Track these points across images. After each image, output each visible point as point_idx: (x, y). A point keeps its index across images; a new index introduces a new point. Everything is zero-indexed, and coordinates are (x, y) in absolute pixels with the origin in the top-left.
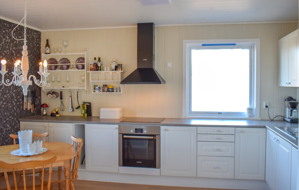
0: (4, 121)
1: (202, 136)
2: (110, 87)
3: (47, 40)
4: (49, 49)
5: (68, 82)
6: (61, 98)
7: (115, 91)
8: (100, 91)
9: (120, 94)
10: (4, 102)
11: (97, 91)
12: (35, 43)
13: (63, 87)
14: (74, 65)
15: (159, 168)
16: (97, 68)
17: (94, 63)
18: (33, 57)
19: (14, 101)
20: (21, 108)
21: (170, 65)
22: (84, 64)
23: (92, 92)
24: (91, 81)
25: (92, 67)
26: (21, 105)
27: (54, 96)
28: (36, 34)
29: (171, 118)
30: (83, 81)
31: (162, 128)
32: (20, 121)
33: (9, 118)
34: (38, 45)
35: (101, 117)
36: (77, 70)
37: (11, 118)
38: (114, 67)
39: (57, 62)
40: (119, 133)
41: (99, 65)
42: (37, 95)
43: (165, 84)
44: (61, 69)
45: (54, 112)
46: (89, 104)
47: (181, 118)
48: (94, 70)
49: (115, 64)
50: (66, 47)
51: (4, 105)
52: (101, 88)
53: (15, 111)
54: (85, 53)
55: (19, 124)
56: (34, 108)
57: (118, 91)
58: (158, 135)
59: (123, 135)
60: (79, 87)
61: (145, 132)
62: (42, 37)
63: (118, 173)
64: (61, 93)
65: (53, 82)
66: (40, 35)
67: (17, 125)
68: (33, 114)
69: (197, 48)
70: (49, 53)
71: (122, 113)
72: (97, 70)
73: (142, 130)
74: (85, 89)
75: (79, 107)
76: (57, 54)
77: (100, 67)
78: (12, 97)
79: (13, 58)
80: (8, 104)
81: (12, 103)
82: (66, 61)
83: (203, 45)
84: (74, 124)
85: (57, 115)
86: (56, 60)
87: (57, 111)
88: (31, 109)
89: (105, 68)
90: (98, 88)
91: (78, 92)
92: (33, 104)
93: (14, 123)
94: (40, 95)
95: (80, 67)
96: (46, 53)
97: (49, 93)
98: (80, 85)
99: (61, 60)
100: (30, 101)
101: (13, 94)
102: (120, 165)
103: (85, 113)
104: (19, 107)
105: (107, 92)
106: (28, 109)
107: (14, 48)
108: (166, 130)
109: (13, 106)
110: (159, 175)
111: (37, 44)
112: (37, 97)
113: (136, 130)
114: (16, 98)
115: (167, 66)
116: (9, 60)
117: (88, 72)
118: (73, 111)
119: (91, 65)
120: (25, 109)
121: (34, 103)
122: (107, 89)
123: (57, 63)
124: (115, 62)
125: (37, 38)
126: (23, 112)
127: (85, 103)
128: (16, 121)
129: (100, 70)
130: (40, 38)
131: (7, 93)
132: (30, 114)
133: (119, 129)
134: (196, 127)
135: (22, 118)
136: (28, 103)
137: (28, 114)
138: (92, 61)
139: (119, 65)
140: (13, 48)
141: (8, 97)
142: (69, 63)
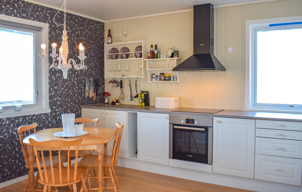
0: (65, 107)
1: (261, 131)
2: (167, 75)
3: (109, 30)
4: (111, 39)
5: (128, 71)
6: (121, 87)
7: (172, 79)
8: (157, 80)
9: (177, 82)
10: (65, 88)
11: (154, 80)
12: (98, 34)
13: (123, 76)
14: (133, 53)
15: (211, 164)
16: (153, 55)
17: (151, 51)
18: (96, 47)
19: (76, 88)
20: (83, 96)
21: (230, 50)
22: (142, 53)
23: (150, 81)
24: (147, 69)
25: (149, 54)
26: (83, 92)
27: (114, 85)
28: (99, 25)
29: (231, 110)
30: (141, 70)
31: (215, 119)
32: (81, 108)
33: (70, 104)
34: (101, 36)
35: (156, 107)
36: (135, 59)
37: (73, 104)
38: (170, 54)
39: (118, 51)
40: (170, 123)
41: (156, 52)
42: (100, 84)
43: (225, 72)
44: (121, 58)
45: (115, 101)
46: (147, 93)
47: (244, 110)
48: (151, 58)
49: (172, 51)
50: (125, 36)
51: (65, 91)
52: (158, 76)
53: (76, 98)
54: (142, 41)
55: (81, 111)
56: (96, 96)
57: (175, 79)
58: (210, 127)
59: (174, 125)
60: (137, 76)
61: (196, 123)
62: (105, 28)
63: (168, 166)
64: (121, 82)
65: (115, 71)
66: (104, 26)
67: (78, 112)
68: (96, 102)
69: (264, 29)
70: (111, 43)
71: (178, 103)
72: (154, 58)
73: (193, 120)
74: (143, 78)
75: (137, 96)
76: (119, 43)
77: (157, 54)
78: (74, 85)
79: (74, 48)
80: (69, 91)
81: (74, 90)
82: (125, 49)
83: (271, 25)
84: (127, 112)
85: (117, 104)
86: (117, 49)
87: (117, 99)
88: (93, 97)
89: (161, 56)
90: (155, 77)
91: (136, 80)
92: (95, 92)
93: (75, 109)
94: (104, 84)
95: (138, 55)
96: (108, 43)
97: (111, 82)
98: (138, 73)
99: (121, 49)
100: (92, 89)
101: (75, 81)
102: (170, 157)
103: (142, 102)
104: (80, 94)
105: (164, 80)
106: (90, 97)
107: (76, 38)
108: (220, 122)
109: (74, 92)
110: (211, 172)
111: (100, 34)
112: (100, 86)
113: (188, 121)
114: (78, 86)
115: (227, 52)
116: (70, 50)
117: (145, 60)
118: (132, 100)
119: (148, 52)
120: (87, 96)
121: (97, 92)
122: (164, 78)
123: (118, 53)
124: (171, 49)
125: (100, 29)
126: (85, 99)
127: (143, 92)
128: (77, 108)
129: (157, 58)
130: (104, 29)
131: (69, 81)
132: (92, 102)
133: (170, 118)
134: (255, 120)
135: (84, 105)
136: (90, 91)
137: (91, 102)
138: (149, 49)
139: (175, 51)
140: (74, 38)
141: (69, 84)
142: (129, 51)
